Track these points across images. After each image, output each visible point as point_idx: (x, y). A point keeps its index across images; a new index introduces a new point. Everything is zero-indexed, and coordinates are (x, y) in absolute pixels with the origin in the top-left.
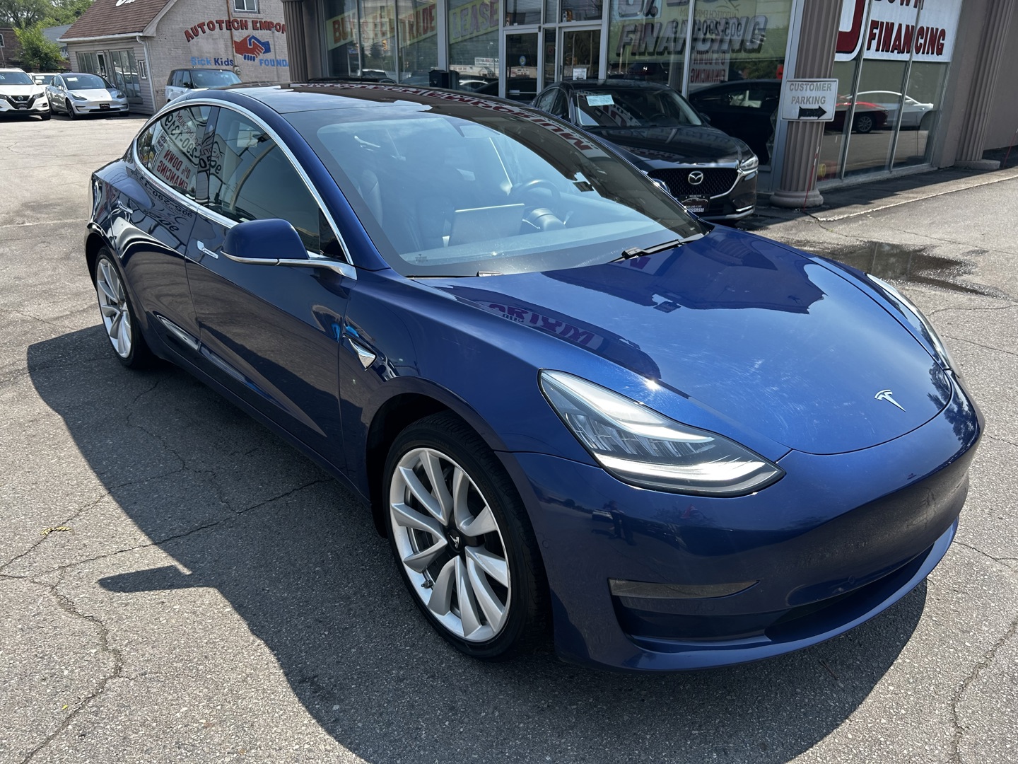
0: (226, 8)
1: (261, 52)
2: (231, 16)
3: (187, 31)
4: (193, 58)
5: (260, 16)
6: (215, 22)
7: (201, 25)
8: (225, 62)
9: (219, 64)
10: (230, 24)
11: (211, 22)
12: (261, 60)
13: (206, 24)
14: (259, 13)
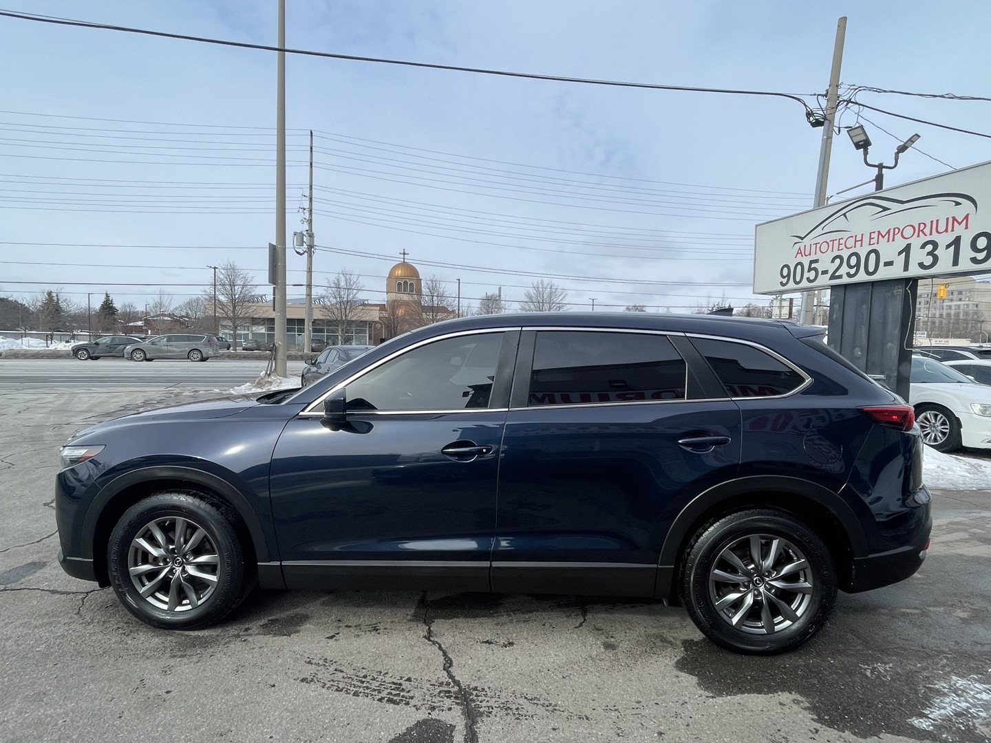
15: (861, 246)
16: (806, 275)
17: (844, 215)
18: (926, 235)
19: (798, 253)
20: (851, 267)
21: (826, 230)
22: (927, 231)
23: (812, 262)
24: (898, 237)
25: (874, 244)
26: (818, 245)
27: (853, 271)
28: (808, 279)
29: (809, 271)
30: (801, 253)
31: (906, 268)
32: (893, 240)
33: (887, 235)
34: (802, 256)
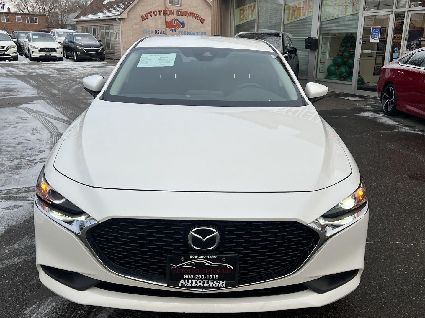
0: (164, 4)
2: (166, 8)
3: (143, 16)
4: (144, 30)
5: (181, 8)
6: (157, 11)
7: (150, 13)
8: (161, 32)
9: (157, 34)
10: (165, 13)
11: (155, 11)
12: (179, 32)
13: (153, 12)
14: (181, 6)
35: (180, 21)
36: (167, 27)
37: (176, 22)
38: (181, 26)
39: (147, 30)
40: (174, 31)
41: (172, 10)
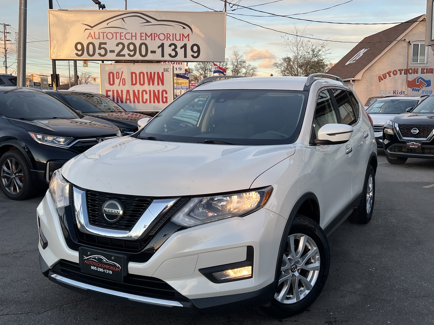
0: (406, 62)
1: (424, 86)
2: (408, 66)
3: (380, 76)
4: (381, 91)
5: (427, 65)
6: (398, 70)
7: (389, 73)
8: (400, 92)
9: (396, 94)
10: (407, 72)
11: (396, 71)
12: (423, 91)
13: (392, 72)
14: (427, 64)
15: (136, 39)
16: (97, 51)
17: (123, 19)
18: (171, 40)
19: (89, 36)
20: (131, 51)
21: (109, 26)
22: (171, 38)
23: (101, 44)
24: (157, 38)
25: (144, 40)
26: (105, 34)
27: (132, 53)
28: (100, 54)
29: (100, 48)
30: (91, 36)
31: (163, 56)
32: (154, 40)
33: (151, 36)
34: (93, 39)
35: (425, 79)
36: (408, 87)
37: (420, 80)
38: (426, 85)
39: (383, 91)
40: (417, 91)
41: (416, 68)
